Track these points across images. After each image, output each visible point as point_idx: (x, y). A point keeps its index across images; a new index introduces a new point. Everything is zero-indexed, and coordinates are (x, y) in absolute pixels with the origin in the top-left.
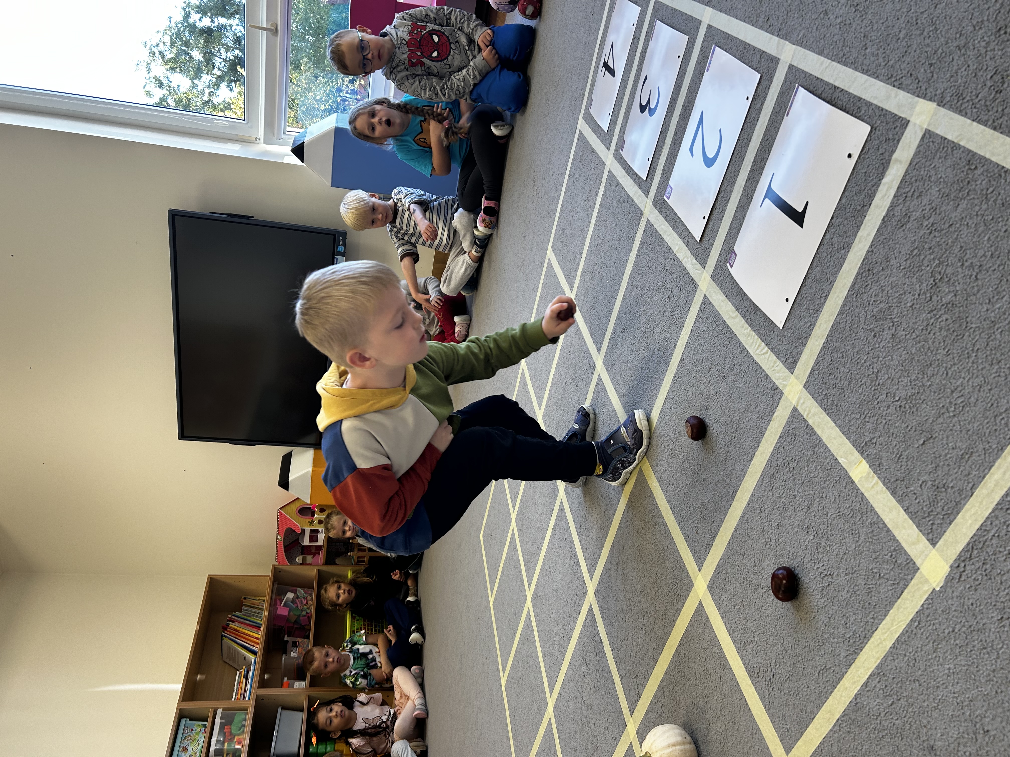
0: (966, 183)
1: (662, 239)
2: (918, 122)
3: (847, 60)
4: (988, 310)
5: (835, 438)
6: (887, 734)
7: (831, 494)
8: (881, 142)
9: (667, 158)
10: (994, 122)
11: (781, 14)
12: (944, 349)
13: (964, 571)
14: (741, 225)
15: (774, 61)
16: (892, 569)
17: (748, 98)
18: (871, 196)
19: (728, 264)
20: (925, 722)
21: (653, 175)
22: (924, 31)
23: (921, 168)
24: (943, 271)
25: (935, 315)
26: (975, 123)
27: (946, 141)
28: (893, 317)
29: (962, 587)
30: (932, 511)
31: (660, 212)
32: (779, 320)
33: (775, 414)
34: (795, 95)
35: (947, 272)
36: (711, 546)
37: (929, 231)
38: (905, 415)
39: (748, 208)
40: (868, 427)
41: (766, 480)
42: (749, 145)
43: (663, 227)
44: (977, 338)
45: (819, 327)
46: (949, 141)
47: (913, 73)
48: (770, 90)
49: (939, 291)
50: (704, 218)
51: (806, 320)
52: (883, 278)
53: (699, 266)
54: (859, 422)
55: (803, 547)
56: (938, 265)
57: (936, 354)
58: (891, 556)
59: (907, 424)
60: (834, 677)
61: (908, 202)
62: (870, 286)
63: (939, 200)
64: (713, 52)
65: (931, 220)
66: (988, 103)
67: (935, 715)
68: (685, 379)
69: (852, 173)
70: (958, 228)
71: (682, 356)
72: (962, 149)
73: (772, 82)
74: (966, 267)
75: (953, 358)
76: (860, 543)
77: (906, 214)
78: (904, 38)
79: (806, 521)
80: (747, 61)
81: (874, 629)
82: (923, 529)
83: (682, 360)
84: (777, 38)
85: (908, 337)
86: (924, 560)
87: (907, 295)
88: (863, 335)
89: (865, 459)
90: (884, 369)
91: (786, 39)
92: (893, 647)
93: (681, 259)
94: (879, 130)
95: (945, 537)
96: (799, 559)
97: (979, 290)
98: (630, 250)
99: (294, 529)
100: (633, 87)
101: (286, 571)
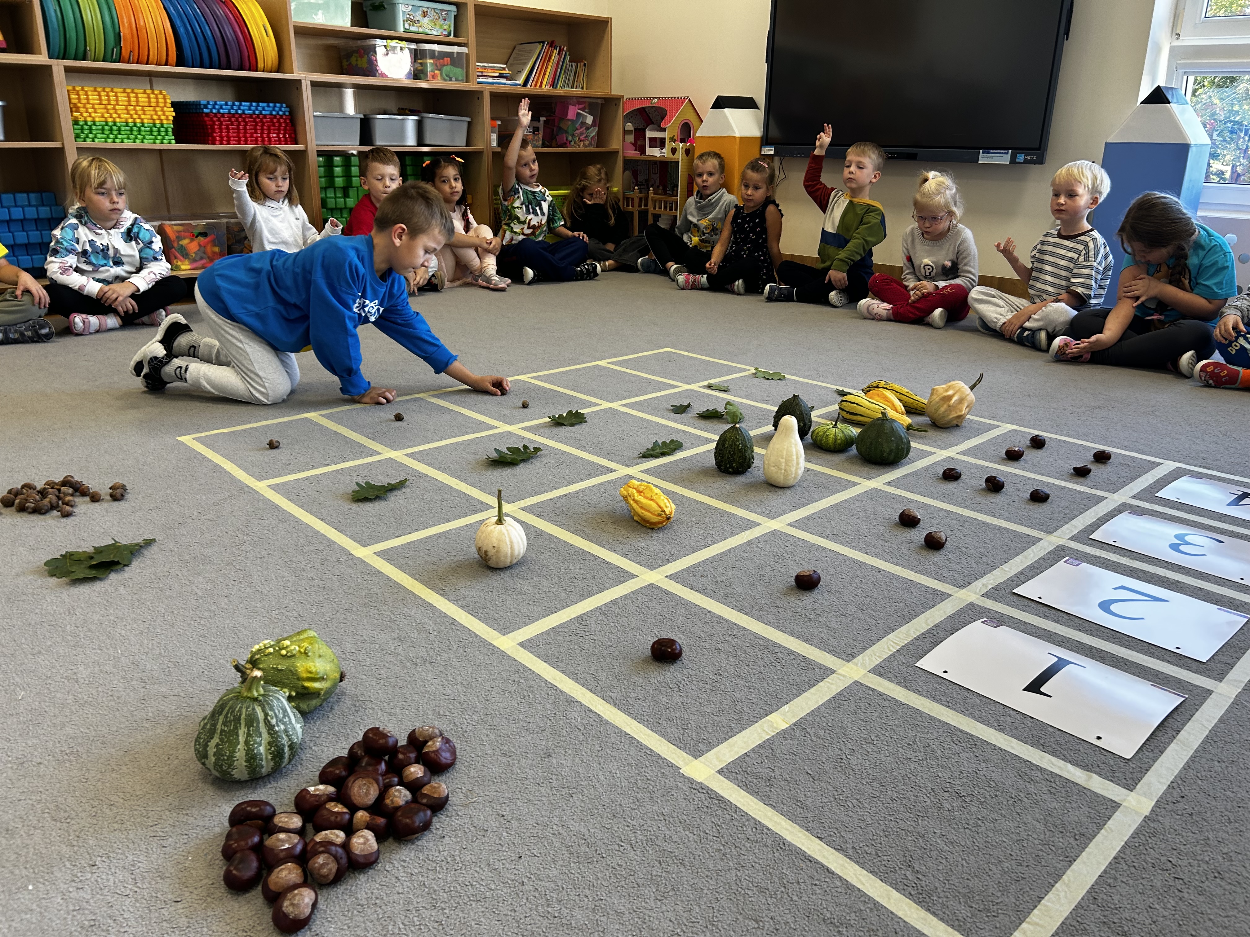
0: (1061, 830)
1: (1018, 554)
2: (1129, 798)
3: (1209, 744)
4: (935, 833)
5: (807, 704)
6: (553, 723)
7: (754, 696)
8: (1111, 765)
9: (1114, 562)
10: (1122, 858)
12: (897, 797)
13: (699, 792)
14: (1029, 634)
16: (692, 738)
17: (1179, 648)
18: (1053, 753)
19: (985, 619)
20: (570, 752)
21: (1095, 547)
23: (1080, 796)
26: (1123, 843)
29: (686, 789)
30: (748, 774)
31: (1050, 553)
32: (926, 663)
33: (828, 654)
34: (1175, 694)
35: (971, 806)
36: (692, 588)
37: (1014, 796)
38: (833, 762)
39: (1048, 641)
40: (820, 731)
43: (1032, 555)
44: (909, 823)
45: (917, 698)
46: (1107, 821)
47: (1184, 799)
48: (1184, 671)
49: (953, 799)
50: (1040, 598)
51: (924, 687)
52: (968, 756)
54: (824, 724)
55: (701, 669)
56: (979, 800)
57: (892, 790)
58: (704, 740)
59: (825, 762)
60: (591, 686)
61: (1045, 783)
62: (960, 744)
63: (1045, 807)
64: (1241, 616)
65: (1025, 800)
66: (1143, 856)
67: (577, 760)
68: (858, 572)
69: (1080, 739)
70: (1016, 819)
71: (883, 570)
72: (1096, 831)
73: (1194, 672)
74: (976, 822)
75: (888, 803)
76: (712, 716)
77: (1033, 780)
78: (1224, 795)
79: (726, 674)
81: (638, 721)
82: (731, 765)
85: (909, 771)
86: (704, 764)
87: (949, 774)
88: (909, 735)
89: (790, 726)
91: (1244, 689)
92: (626, 734)
93: (994, 572)
94: (1124, 766)
95: (726, 781)
96: (690, 665)
97: (954, 829)
98: (1007, 519)
99: (666, 118)
100: (1212, 527)
101: (617, 111)
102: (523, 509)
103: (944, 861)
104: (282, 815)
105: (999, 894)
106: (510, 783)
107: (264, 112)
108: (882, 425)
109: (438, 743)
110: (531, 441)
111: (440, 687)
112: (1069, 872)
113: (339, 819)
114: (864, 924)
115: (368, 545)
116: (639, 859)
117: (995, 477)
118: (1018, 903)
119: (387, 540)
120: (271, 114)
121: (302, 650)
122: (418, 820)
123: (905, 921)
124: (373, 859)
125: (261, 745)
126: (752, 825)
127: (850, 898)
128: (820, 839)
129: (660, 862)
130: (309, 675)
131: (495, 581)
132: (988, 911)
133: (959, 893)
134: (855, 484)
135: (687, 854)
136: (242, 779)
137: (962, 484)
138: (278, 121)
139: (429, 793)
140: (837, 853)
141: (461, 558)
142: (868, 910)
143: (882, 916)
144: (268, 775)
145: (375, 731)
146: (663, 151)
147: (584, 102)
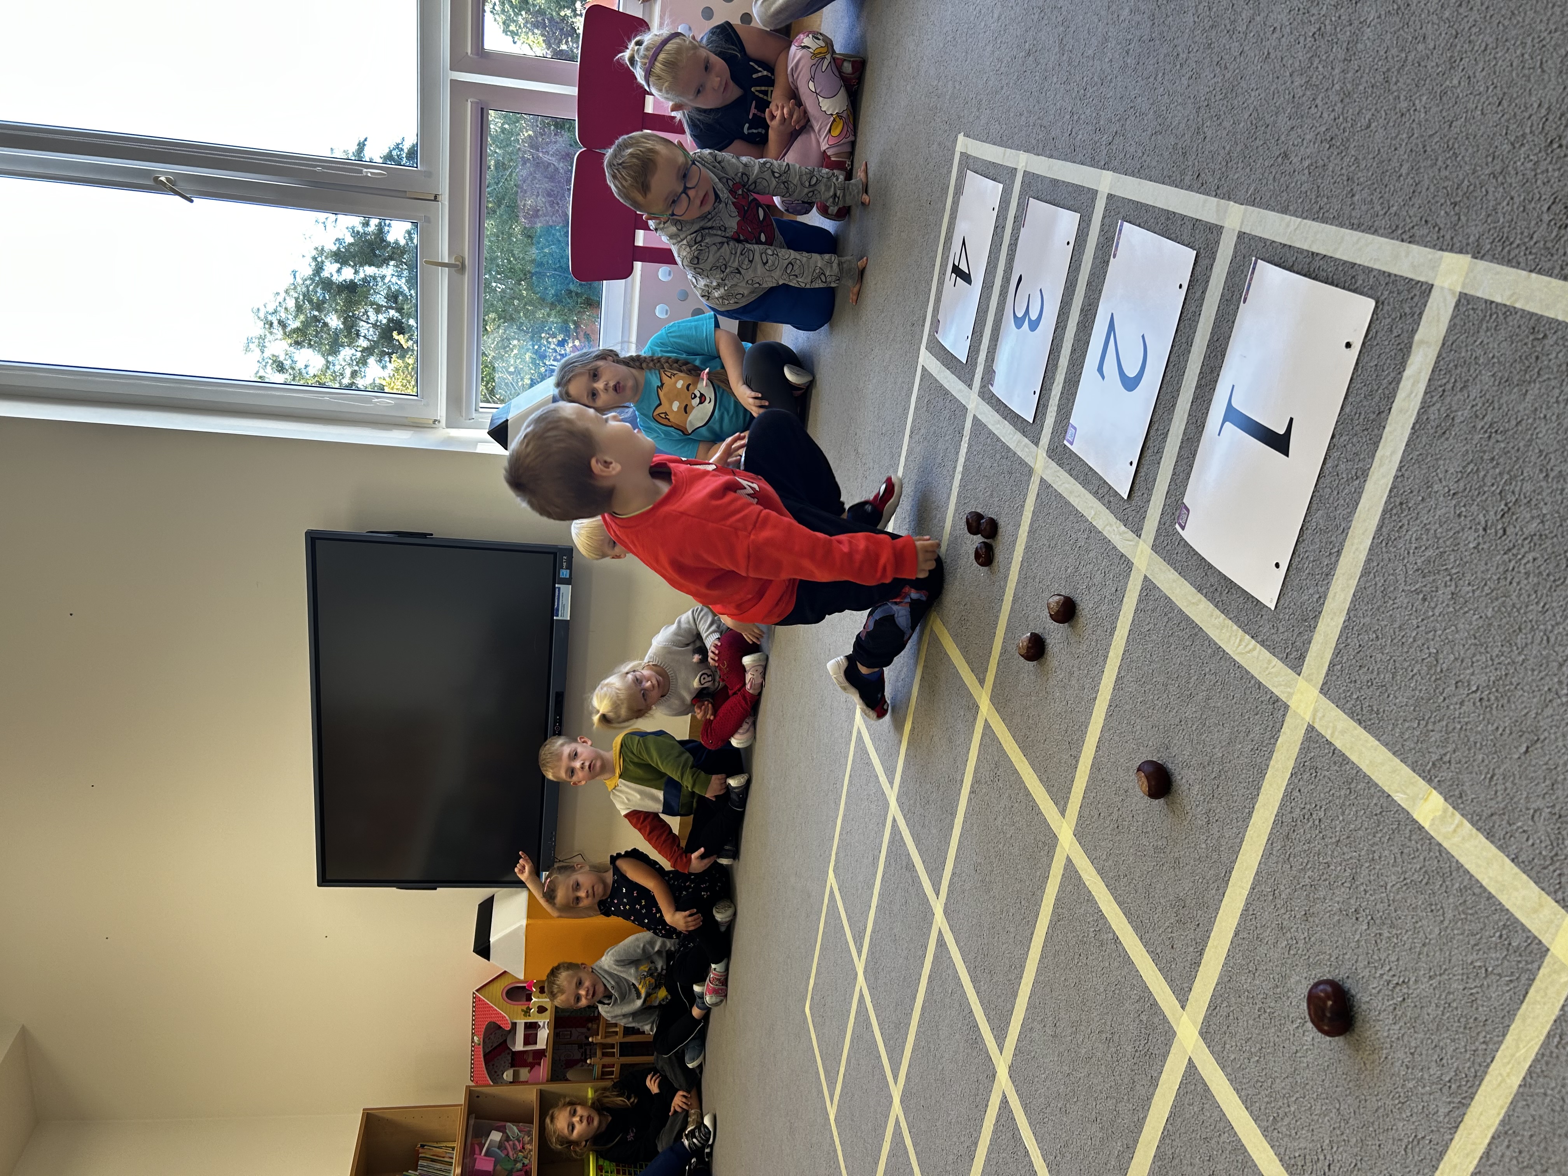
0: (1534, 358)
1: (1067, 503)
2: (1446, 285)
3: (1326, 215)
5: (1382, 764)
7: (1387, 853)
8: (1393, 319)
9: (1064, 387)
10: (1562, 269)
11: (1217, 167)
12: (1537, 603)
14: (1191, 467)
15: (1215, 231)
16: (1505, 958)
18: (1390, 398)
19: (1177, 526)
21: (1044, 414)
22: (1437, 160)
23: (1460, 348)
24: (1518, 489)
25: (1515, 555)
26: (1533, 275)
27: (1493, 305)
28: (1449, 567)
31: (1061, 465)
32: (1268, 596)
33: (1280, 740)
34: (1253, 273)
35: (1524, 491)
36: (1199, 964)
37: (1487, 435)
38: (1491, 712)
39: (1199, 441)
40: (1433, 739)
41: (1278, 846)
42: (1190, 352)
43: (1067, 486)
45: (1333, 599)
46: (1497, 304)
47: (1429, 219)
48: (1214, 270)
49: (1516, 519)
50: (1131, 463)
51: (1311, 591)
52: (1425, 512)
53: (1130, 535)
54: (1417, 733)
55: (1353, 945)
56: (1508, 482)
57: (1525, 613)
58: (1501, 936)
59: (1495, 725)
60: (1432, 1152)
61: (1449, 399)
62: (1406, 527)
63: (1495, 388)
64: (1120, 230)
65: (1488, 418)
66: (1549, 245)
68: (1127, 707)
69: (1356, 369)
70: (1532, 424)
71: (1119, 673)
72: (1519, 314)
73: (1214, 259)
74: (1553, 479)
75: (1554, 615)
77: (1448, 416)
78: (1408, 174)
79: (1352, 901)
80: (1173, 236)
81: (1489, 1060)
82: (1545, 885)
83: (1119, 679)
84: (1216, 200)
87: (1467, 532)
88: (1406, 601)
89: (1435, 788)
90: (1447, 647)
91: (1229, 199)
93: (1100, 528)
94: (1389, 304)
98: (1018, 525)
99: (499, 1023)
100: (1000, 294)
101: (487, 1095)
134: (987, 726)
146: (541, 1024)
147: (472, 1145)
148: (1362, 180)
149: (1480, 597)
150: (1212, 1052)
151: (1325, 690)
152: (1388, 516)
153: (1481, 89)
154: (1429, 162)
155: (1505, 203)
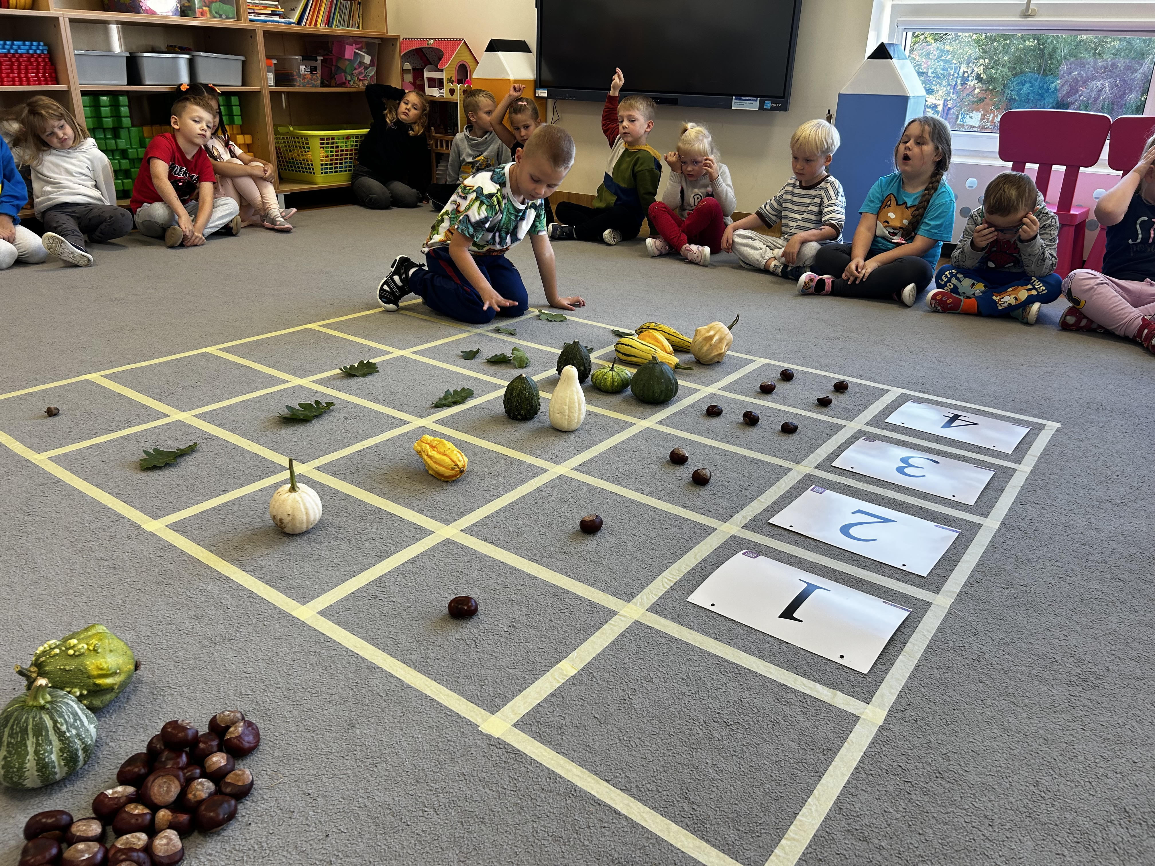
0: (812, 747)
1: (772, 485)
2: (867, 711)
4: (707, 763)
5: (593, 647)
6: (355, 692)
7: (545, 645)
8: (852, 682)
9: (852, 487)
10: (862, 768)
11: (981, 594)
12: (674, 732)
13: (497, 748)
14: (783, 562)
15: (937, 589)
16: (489, 694)
17: (904, 565)
18: (805, 675)
19: (746, 551)
20: (373, 720)
21: (836, 474)
22: (947, 715)
23: (827, 713)
24: (739, 731)
25: (702, 725)
26: (862, 754)
27: (849, 732)
28: (700, 693)
29: (484, 747)
30: (541, 724)
31: (799, 482)
32: (696, 598)
33: (609, 596)
34: (902, 608)
35: (738, 734)
36: (486, 541)
37: (773, 720)
38: (618, 703)
39: (799, 568)
40: (605, 674)
41: (551, 589)
42: (859, 567)
43: (784, 485)
44: (685, 756)
45: (689, 633)
46: (849, 734)
47: (911, 707)
48: (910, 586)
49: (722, 728)
50: (791, 526)
51: (695, 621)
52: (734, 685)
53: (744, 522)
54: (609, 667)
55: (496, 623)
56: (744, 727)
57: (670, 726)
58: (500, 694)
59: (610, 705)
60: (392, 650)
61: (798, 704)
62: (726, 674)
64: (953, 531)
65: (782, 722)
66: (878, 764)
67: (380, 728)
68: (636, 512)
69: (826, 659)
70: (775, 742)
71: (657, 509)
72: (841, 744)
73: (918, 587)
74: (742, 748)
75: (667, 739)
76: (507, 669)
77: (788, 703)
78: (942, 699)
79: (519, 625)
80: (940, 564)
81: (438, 681)
82: (526, 717)
83: (654, 509)
84: (958, 591)
85: (684, 705)
86: (501, 718)
87: (718, 704)
88: (683, 670)
89: (578, 672)
90: (655, 687)
91: (956, 599)
92: (427, 696)
93: (753, 504)
94: (863, 680)
95: (522, 734)
96: (486, 619)
97: (723, 757)
98: (762, 452)
99: (443, 59)
100: (929, 448)
101: (394, 51)
102: (318, 469)
103: (715, 789)
104: (80, 823)
105: (762, 815)
106: (315, 759)
107: (19, 51)
108: (653, 368)
109: (240, 728)
110: (324, 395)
111: (241, 666)
112: (819, 787)
113: (140, 820)
114: (648, 859)
115: (160, 517)
116: (442, 823)
117: (751, 412)
118: (777, 822)
119: (179, 510)
120: (28, 53)
121: (91, 648)
122: (222, 813)
123: (682, 852)
124: (178, 857)
125: (52, 753)
126: (546, 775)
127: (635, 836)
128: (607, 781)
129: (462, 824)
130: (100, 672)
131: (292, 547)
132: (753, 832)
133: (728, 818)
134: (631, 425)
135: (488, 812)
136: (35, 787)
137: (723, 420)
138: (36, 60)
139: (232, 782)
140: (622, 794)
141: (257, 525)
142: (651, 846)
143: (663, 850)
144: (64, 780)
145: (174, 724)
146: (442, 91)
147: (361, 42)
148: (947, 674)
149: (681, 706)
150: (438, 544)
151: (636, 623)
152: (734, 666)
153: (985, 743)
154: (946, 711)
155: (909, 746)
